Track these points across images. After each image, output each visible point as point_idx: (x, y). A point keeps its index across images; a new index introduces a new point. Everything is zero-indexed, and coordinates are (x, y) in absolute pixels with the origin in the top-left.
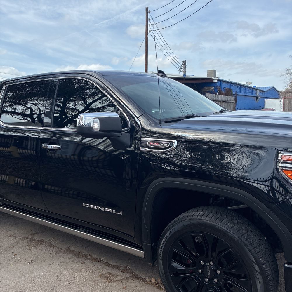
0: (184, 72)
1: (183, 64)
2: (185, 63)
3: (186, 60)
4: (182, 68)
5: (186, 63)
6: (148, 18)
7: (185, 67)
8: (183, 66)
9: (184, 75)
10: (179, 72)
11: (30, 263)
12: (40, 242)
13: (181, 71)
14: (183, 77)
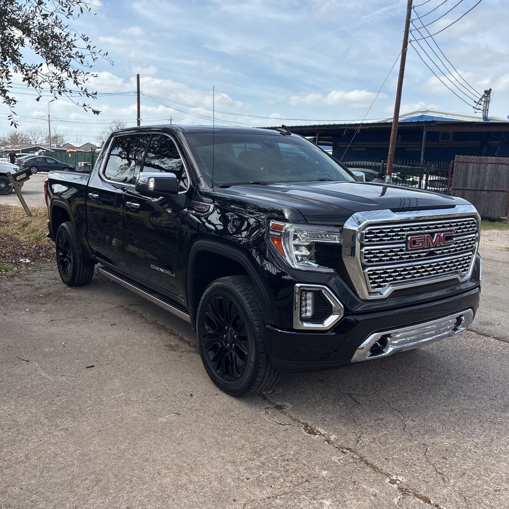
0: (486, 110)
1: (484, 96)
2: (489, 94)
3: (490, 90)
4: (483, 103)
5: (491, 94)
6: (410, 18)
7: (487, 102)
8: (483, 99)
9: (485, 118)
10: (476, 110)
11: (111, 325)
12: (133, 312)
13: (480, 109)
14: (482, 121)
